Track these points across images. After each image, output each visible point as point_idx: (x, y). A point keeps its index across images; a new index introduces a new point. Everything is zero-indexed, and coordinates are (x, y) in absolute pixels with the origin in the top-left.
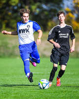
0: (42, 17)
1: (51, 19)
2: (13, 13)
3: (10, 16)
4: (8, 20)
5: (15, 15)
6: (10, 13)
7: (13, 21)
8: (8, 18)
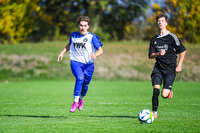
0: (117, 18)
1: (130, 21)
2: (71, 12)
3: (67, 16)
4: (64, 22)
5: (75, 15)
6: (67, 12)
7: (71, 24)
8: (64, 20)
